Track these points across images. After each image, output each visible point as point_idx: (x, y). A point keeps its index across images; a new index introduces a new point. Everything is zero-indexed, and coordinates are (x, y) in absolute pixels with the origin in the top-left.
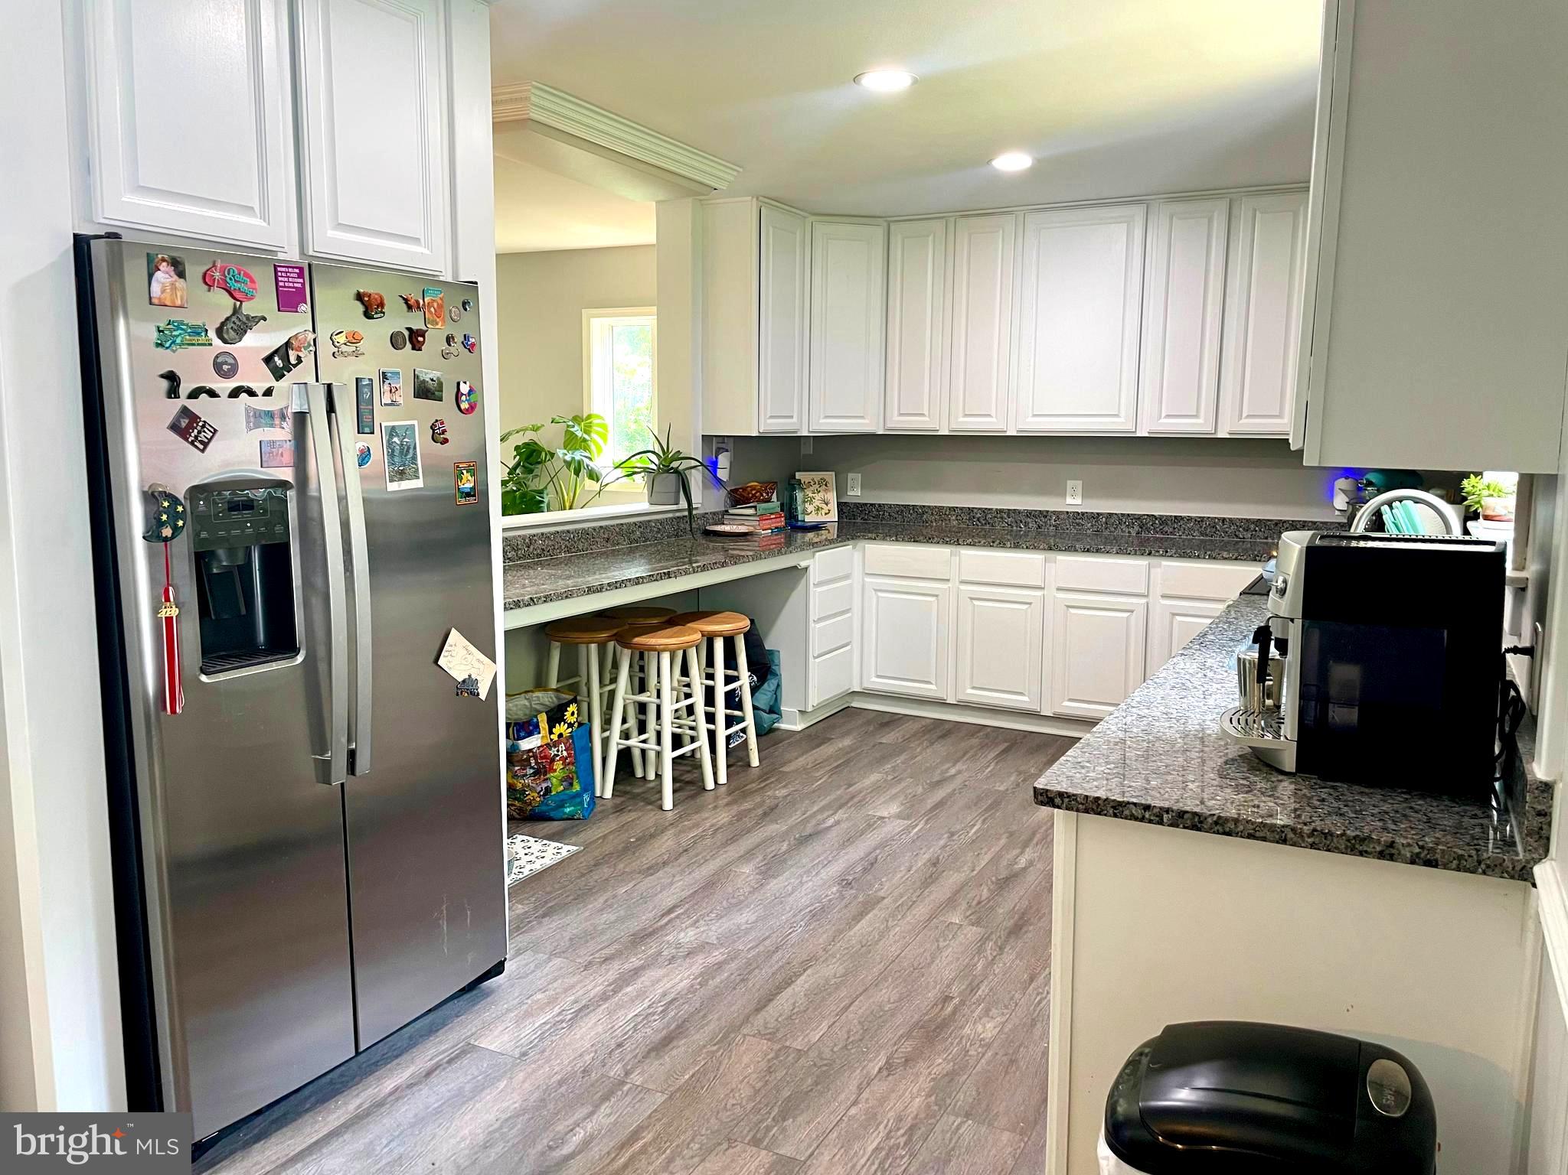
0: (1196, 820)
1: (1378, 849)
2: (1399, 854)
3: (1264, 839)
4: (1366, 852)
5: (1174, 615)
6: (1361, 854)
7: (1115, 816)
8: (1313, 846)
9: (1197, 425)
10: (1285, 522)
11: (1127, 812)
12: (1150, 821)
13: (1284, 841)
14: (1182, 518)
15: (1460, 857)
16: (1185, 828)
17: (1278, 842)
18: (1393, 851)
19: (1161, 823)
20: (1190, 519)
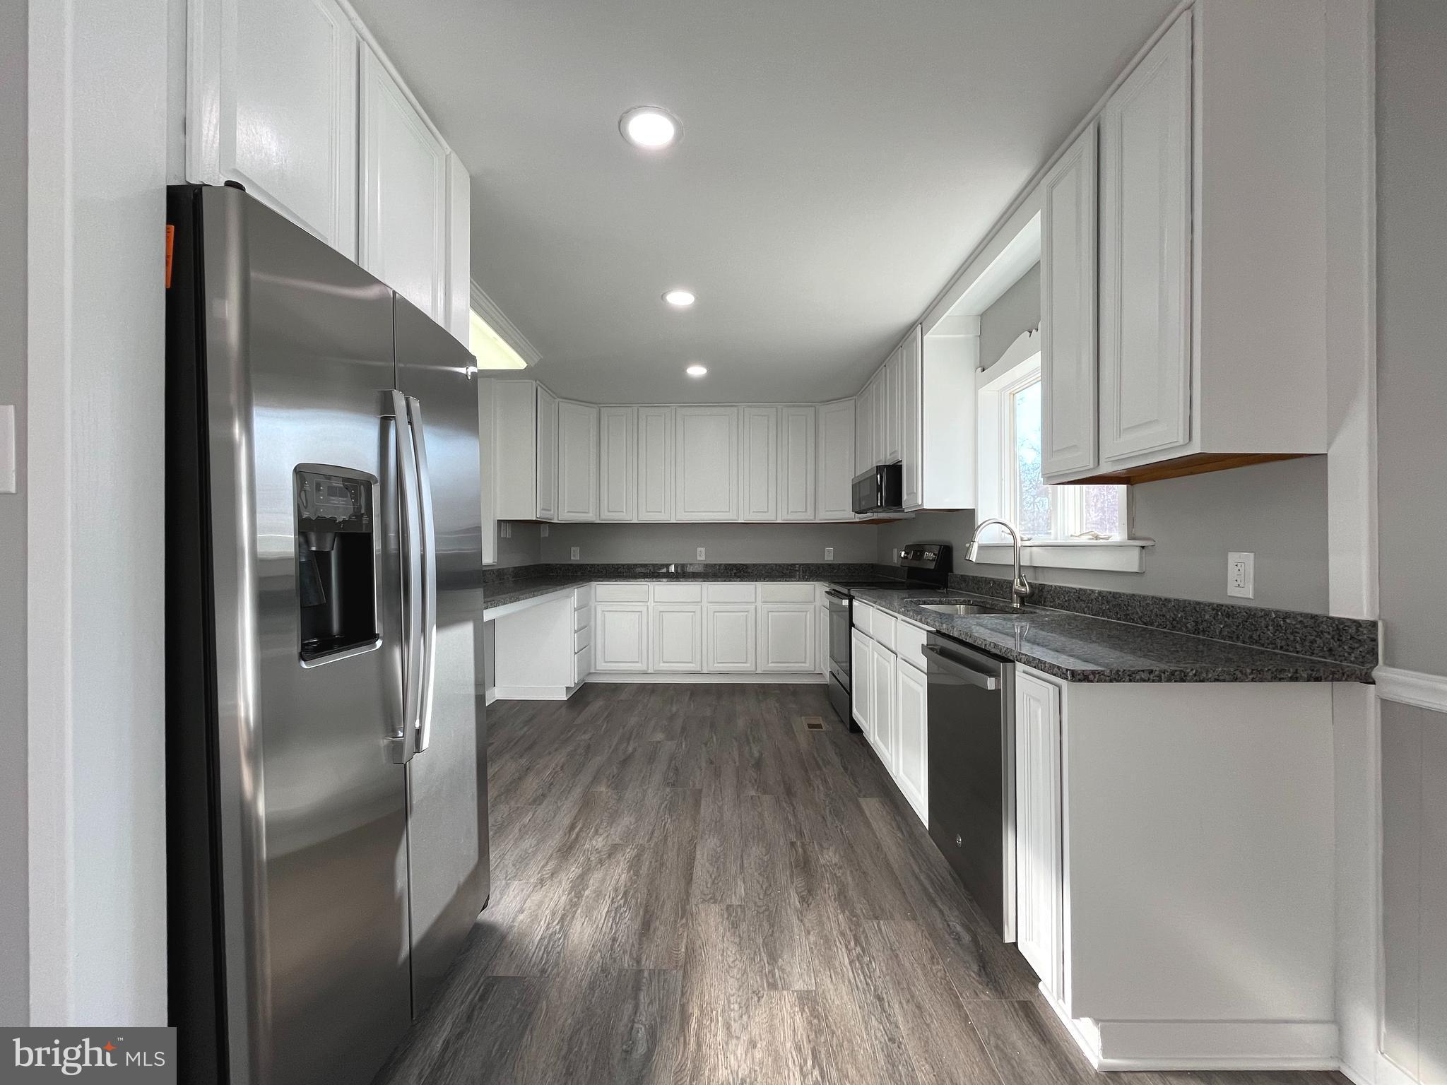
0: (1183, 675)
1: (1289, 675)
2: (1301, 676)
3: (1224, 681)
4: (1283, 679)
6: (1280, 680)
7: (1130, 681)
8: (1253, 680)
9: (766, 517)
12: (1153, 681)
13: (1235, 680)
15: (1333, 673)
16: (1175, 681)
17: (1232, 681)
18: (1298, 675)
19: (1160, 681)
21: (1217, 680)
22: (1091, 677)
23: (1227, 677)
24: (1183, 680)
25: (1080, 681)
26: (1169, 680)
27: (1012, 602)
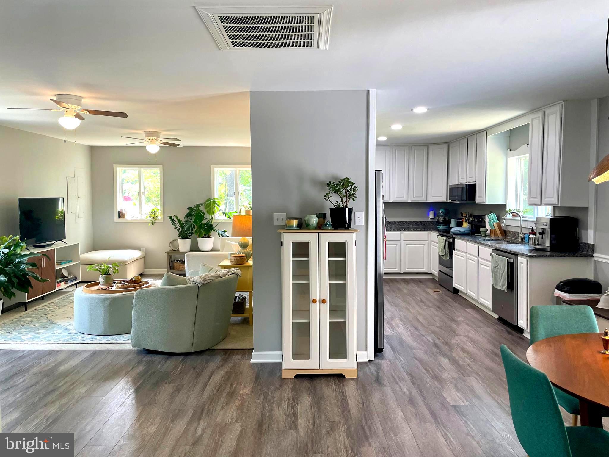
3: (562, 257)
5: (407, 245)
7: (542, 257)
9: (404, 199)
10: (419, 222)
11: (544, 256)
12: (547, 257)
13: (564, 257)
14: (396, 222)
19: (548, 257)
20: (397, 222)
21: (560, 257)
22: (534, 256)
23: (563, 256)
24: (553, 257)
25: (531, 257)
26: (550, 257)
27: (519, 240)
